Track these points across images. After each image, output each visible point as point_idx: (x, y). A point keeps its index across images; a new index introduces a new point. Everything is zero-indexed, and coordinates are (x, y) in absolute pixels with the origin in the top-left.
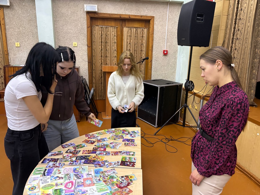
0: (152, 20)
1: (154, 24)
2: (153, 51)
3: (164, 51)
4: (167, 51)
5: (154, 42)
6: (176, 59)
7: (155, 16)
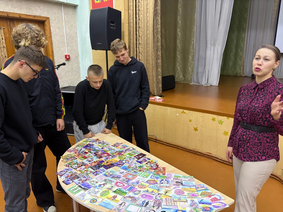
0: (47, 20)
1: (50, 26)
2: (54, 56)
3: (66, 56)
4: (69, 56)
5: (54, 46)
6: (78, 63)
7: (49, 17)
